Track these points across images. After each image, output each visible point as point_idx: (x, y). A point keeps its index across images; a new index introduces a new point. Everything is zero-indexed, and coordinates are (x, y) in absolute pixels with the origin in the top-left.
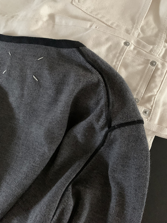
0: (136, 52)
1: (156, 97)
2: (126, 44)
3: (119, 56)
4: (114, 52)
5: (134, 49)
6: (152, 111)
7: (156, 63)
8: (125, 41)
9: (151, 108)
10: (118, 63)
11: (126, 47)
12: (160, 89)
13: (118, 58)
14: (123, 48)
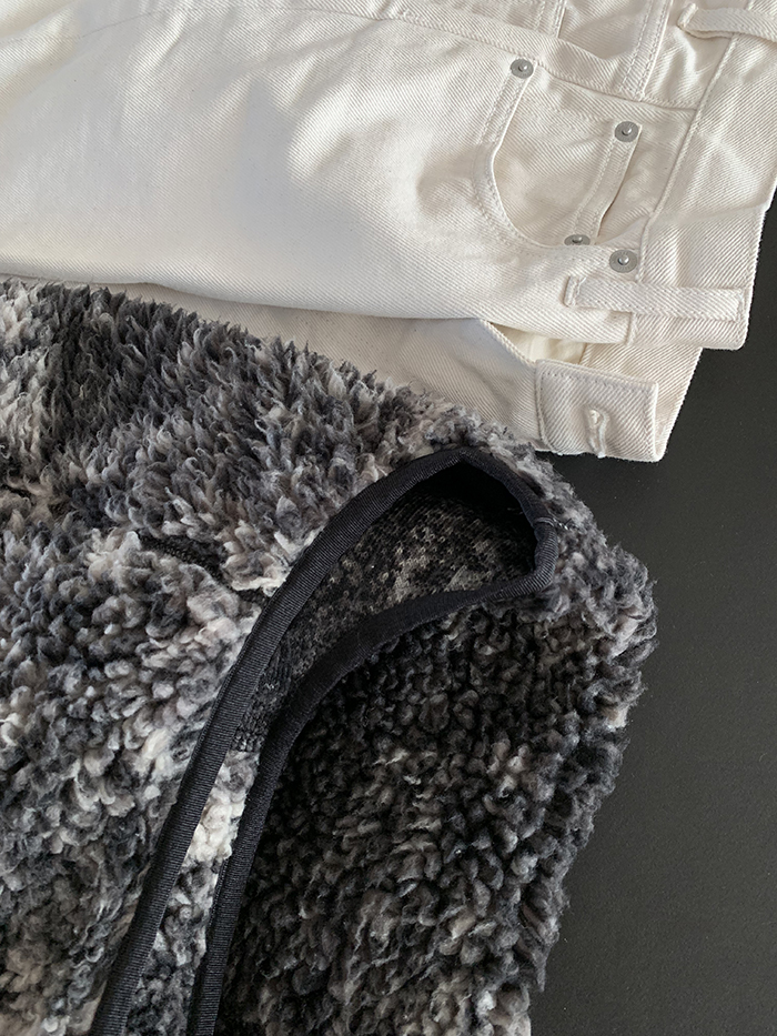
0: (557, 98)
1: (655, 216)
2: (520, 68)
3: (495, 116)
4: (476, 100)
6: (644, 249)
11: (520, 80)
12: (665, 198)
14: (509, 84)
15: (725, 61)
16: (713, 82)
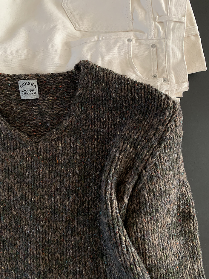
0: (138, 44)
1: (167, 67)
2: (129, 40)
3: (128, 52)
4: (124, 50)
5: (136, 42)
6: (168, 77)
7: (155, 45)
8: (127, 39)
9: (167, 76)
10: (130, 57)
11: (130, 43)
12: (167, 61)
13: (128, 53)
14: (128, 44)
15: (167, 27)
16: (166, 32)
